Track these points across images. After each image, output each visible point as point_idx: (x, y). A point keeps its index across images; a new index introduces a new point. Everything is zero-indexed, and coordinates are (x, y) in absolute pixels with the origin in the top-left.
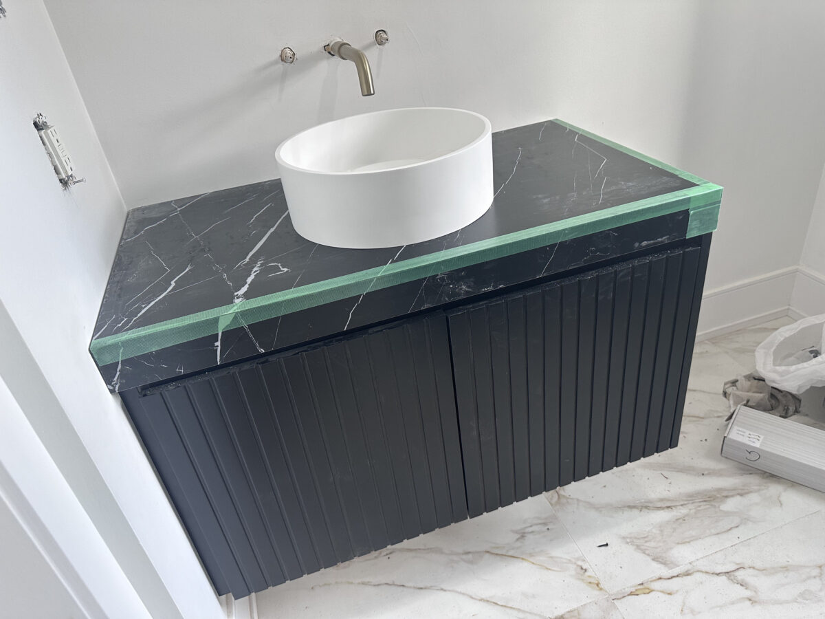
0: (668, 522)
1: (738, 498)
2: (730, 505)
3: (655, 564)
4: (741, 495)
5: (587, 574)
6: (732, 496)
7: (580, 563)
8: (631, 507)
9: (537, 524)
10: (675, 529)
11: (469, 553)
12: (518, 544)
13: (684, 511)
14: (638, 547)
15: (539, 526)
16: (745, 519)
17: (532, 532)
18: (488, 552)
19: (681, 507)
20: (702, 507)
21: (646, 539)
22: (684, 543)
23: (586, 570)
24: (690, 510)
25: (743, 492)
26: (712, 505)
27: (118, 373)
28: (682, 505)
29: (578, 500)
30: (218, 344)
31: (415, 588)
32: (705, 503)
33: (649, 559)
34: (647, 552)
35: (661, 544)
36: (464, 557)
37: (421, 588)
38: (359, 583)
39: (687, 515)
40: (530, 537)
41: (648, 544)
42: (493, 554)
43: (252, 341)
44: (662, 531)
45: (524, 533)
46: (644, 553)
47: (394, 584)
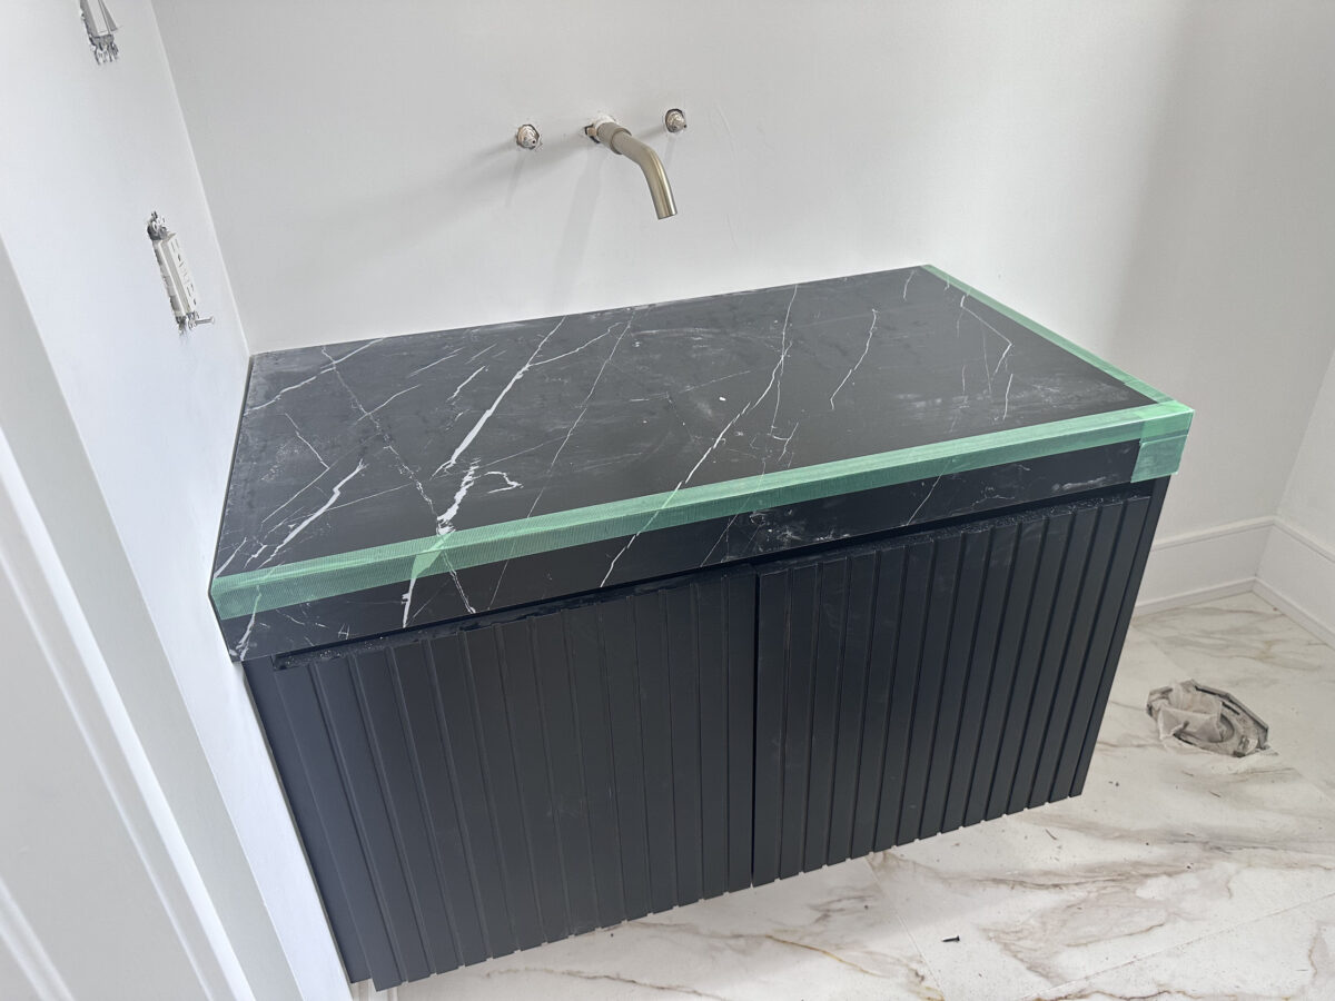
0: (1054, 910)
1: (1165, 878)
2: (1153, 889)
3: (1032, 978)
4: (1169, 875)
5: (924, 984)
6: (1156, 875)
7: (914, 966)
8: (997, 881)
9: (849, 898)
10: (1064, 922)
11: (738, 936)
12: (818, 928)
13: (1077, 894)
14: (1006, 947)
15: (852, 901)
16: (1174, 914)
17: (841, 910)
18: (770, 937)
19: (1076, 887)
20: (1109, 890)
21: (1020, 935)
22: (1077, 945)
23: (923, 978)
24: (1089, 892)
25: (1170, 869)
26: (1123, 888)
27: (248, 632)
28: (1077, 884)
29: (914, 863)
30: (408, 596)
31: (652, 987)
32: (1113, 884)
33: (1022, 967)
34: (1020, 956)
35: (1042, 945)
36: (732, 942)
37: (663, 988)
38: (563, 973)
39: (1084, 901)
40: (836, 917)
41: (1021, 943)
42: (778, 941)
43: (459, 594)
44: (1044, 923)
45: (828, 911)
46: (1015, 956)
47: (618, 978)
